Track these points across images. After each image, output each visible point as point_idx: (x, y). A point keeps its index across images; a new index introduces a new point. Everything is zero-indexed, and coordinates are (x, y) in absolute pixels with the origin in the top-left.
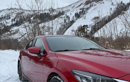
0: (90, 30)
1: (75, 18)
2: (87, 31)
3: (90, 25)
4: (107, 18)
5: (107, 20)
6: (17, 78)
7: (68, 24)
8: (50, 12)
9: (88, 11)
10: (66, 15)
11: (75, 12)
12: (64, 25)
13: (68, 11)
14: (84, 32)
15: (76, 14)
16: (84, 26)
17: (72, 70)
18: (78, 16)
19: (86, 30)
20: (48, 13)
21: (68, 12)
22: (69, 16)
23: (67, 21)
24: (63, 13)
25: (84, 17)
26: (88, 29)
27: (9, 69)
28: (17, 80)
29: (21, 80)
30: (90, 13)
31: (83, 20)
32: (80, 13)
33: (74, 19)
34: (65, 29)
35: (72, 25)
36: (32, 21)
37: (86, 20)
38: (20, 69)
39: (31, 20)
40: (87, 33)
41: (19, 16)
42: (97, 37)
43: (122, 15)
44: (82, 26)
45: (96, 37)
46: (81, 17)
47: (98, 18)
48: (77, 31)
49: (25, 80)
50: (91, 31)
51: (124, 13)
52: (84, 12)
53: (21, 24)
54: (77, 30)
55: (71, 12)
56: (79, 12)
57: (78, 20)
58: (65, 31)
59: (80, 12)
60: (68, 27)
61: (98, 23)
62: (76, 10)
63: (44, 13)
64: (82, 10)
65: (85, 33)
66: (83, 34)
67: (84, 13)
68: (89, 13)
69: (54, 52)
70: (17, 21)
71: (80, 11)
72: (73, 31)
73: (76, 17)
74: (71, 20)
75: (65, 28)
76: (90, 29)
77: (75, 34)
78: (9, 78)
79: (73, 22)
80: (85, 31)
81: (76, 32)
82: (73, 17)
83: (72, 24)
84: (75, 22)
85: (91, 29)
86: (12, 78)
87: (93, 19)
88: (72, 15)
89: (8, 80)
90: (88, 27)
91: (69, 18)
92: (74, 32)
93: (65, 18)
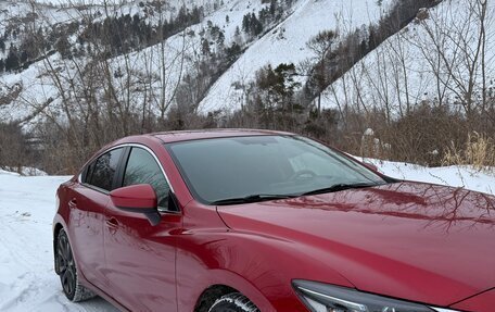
0: (304, 83)
1: (243, 35)
2: (291, 88)
3: (304, 65)
4: (364, 37)
5: (364, 42)
6: (55, 292)
7: (219, 58)
8: (145, 11)
9: (293, 8)
10: (210, 22)
11: (245, 12)
12: (203, 63)
13: (216, 7)
14: (280, 90)
15: (246, 18)
16: (282, 67)
17: (295, 281)
18: (254, 26)
19: (287, 84)
20: (136, 17)
21: (217, 13)
22: (221, 28)
23: (213, 48)
24: (195, 16)
25: (279, 32)
26: (296, 79)
27: (12, 254)
28: (57, 297)
29: (71, 299)
30: (302, 15)
31: (277, 43)
32: (261, 17)
33: (240, 40)
34: (207, 80)
35: (233, 62)
36: (75, 50)
37: (286, 42)
38: (65, 257)
39: (71, 46)
40: (291, 93)
41: (18, 30)
42: (329, 110)
43: (417, 22)
44: (274, 67)
45: (326, 107)
46: (268, 31)
47: (331, 35)
48: (255, 89)
49: (88, 297)
50: (307, 85)
51: (426, 16)
52: (276, 13)
53: (30, 63)
54: (252, 85)
55: (229, 13)
56: (261, 12)
57: (257, 43)
58: (209, 87)
59: (263, 13)
60: (221, 73)
61: (332, 56)
62: (247, 4)
63: (119, 16)
64: (269, 5)
65: (284, 94)
66: (276, 100)
67: (279, 17)
68: (296, 14)
69: (213, 208)
70: (13, 49)
71: (264, 6)
72: (237, 86)
73: (247, 31)
74: (228, 42)
75: (205, 74)
76: (302, 80)
77: (247, 99)
78: (25, 292)
79: (235, 52)
80: (284, 86)
81: (249, 91)
82: (237, 32)
83: (235, 60)
84: (244, 51)
85: (305, 77)
86: (34, 293)
87: (314, 42)
88: (230, 24)
89: (21, 298)
90: (297, 71)
91: (221, 35)
92: (240, 91)
93: (204, 36)
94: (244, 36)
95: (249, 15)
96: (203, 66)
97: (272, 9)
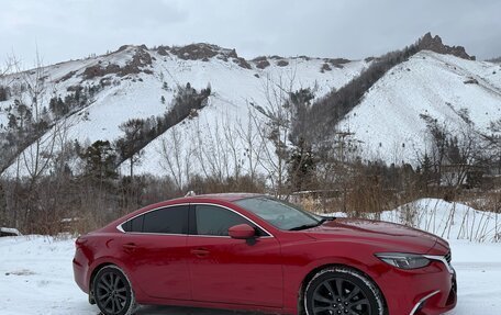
1: (50, 113)
2: (107, 159)
3: (118, 142)
4: (154, 125)
5: (153, 128)
7: (27, 131)
9: (95, 98)
10: (17, 101)
11: (52, 96)
12: (10, 134)
13: (23, 89)
14: (98, 161)
15: (53, 100)
16: (98, 143)
18: (61, 108)
19: (104, 156)
21: (24, 94)
22: (29, 106)
23: (21, 122)
25: (83, 115)
26: (111, 152)
30: (103, 103)
31: (82, 123)
32: (66, 101)
33: (48, 118)
34: (15, 149)
37: (90, 123)
44: (92, 143)
46: (74, 113)
47: (138, 123)
51: (196, 114)
52: (81, 100)
54: (60, 154)
56: (66, 98)
59: (68, 98)
62: (53, 90)
64: (74, 93)
65: (100, 163)
67: (83, 103)
68: (98, 102)
71: (69, 93)
72: (45, 155)
73: (53, 111)
74: (36, 118)
75: (12, 144)
77: (56, 167)
79: (43, 126)
80: (101, 157)
81: (57, 160)
82: (45, 111)
84: (51, 127)
88: (38, 105)
90: (112, 147)
91: (29, 112)
93: (12, 112)
94: (51, 115)
95: (55, 98)
96: (10, 137)
97: (77, 97)
